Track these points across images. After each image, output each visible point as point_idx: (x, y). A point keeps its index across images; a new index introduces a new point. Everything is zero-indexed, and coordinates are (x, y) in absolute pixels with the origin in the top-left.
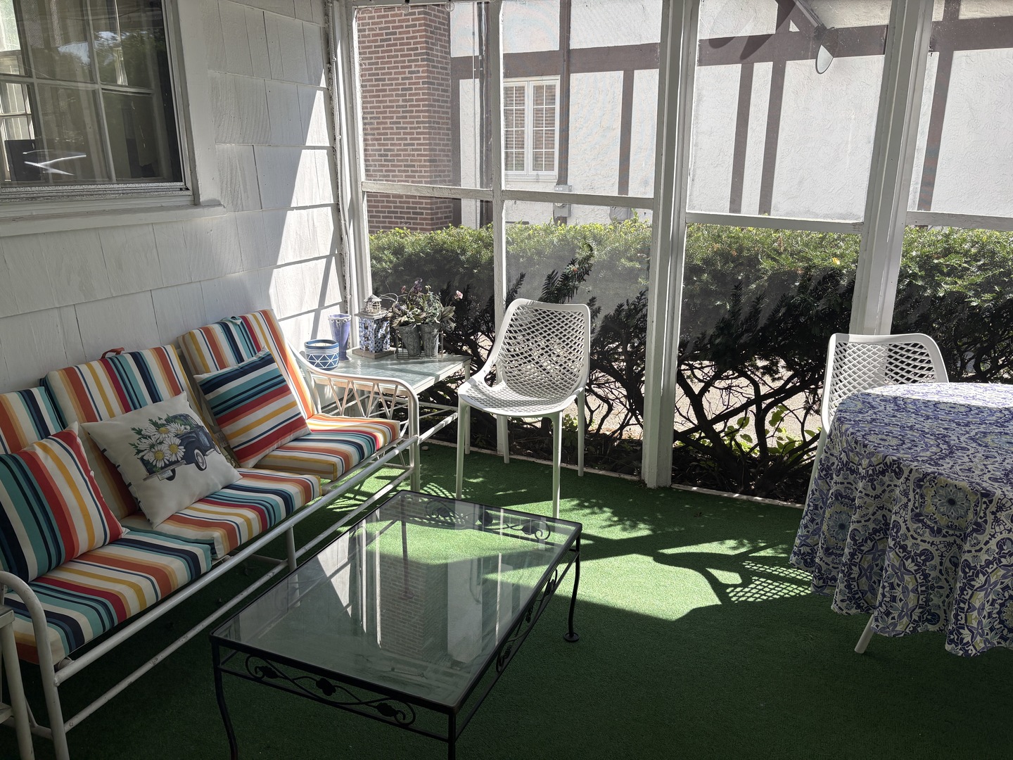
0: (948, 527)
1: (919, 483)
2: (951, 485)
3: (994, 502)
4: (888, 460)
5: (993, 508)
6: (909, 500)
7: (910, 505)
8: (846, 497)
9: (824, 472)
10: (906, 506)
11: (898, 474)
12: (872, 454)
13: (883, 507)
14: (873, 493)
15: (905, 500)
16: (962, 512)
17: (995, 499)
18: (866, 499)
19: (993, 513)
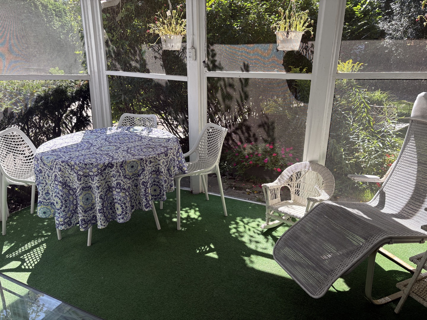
0: (132, 175)
1: (121, 166)
2: (131, 161)
3: (144, 160)
4: (106, 164)
5: (145, 162)
6: (120, 173)
7: (121, 174)
8: (87, 187)
9: (64, 185)
10: (120, 175)
11: (111, 167)
12: (96, 166)
13: (107, 182)
14: (102, 178)
15: (118, 174)
16: (136, 168)
17: (144, 159)
18: (102, 182)
19: (145, 164)
